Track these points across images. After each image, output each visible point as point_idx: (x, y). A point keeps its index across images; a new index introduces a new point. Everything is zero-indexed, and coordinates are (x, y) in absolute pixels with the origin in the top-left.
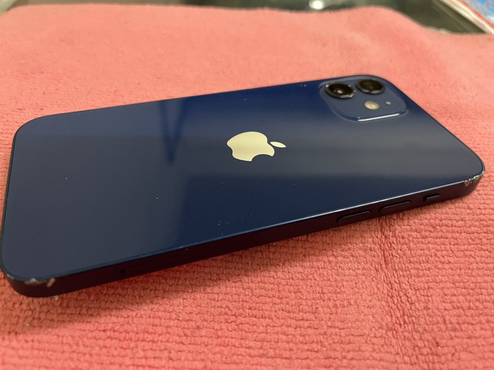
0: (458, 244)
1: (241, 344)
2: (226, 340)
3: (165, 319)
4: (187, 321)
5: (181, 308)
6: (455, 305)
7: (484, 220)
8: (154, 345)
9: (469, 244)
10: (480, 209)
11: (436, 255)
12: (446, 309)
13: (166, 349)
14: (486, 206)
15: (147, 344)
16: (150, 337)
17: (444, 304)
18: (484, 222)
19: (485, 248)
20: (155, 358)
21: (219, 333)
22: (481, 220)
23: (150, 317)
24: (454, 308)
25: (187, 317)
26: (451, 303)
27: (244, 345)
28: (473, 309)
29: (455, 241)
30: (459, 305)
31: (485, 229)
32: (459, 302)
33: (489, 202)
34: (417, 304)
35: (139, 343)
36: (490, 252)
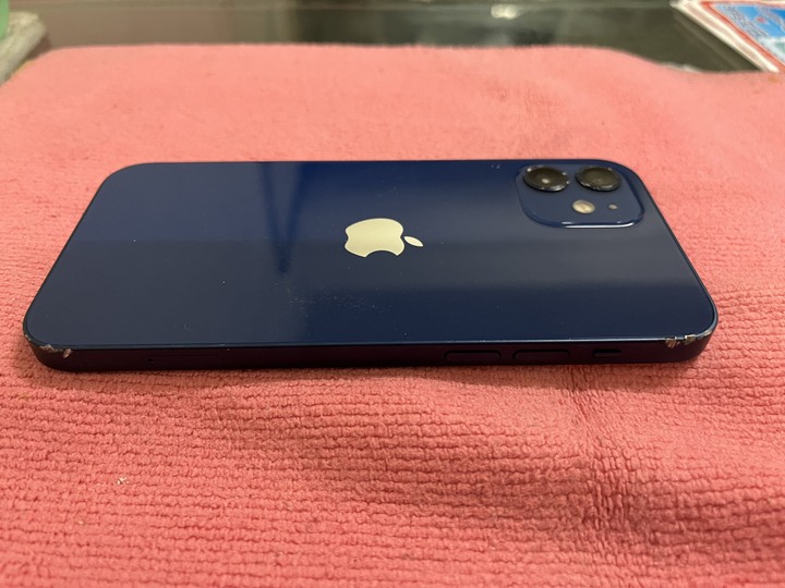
0: (684, 403)
1: (375, 542)
2: (355, 536)
3: (269, 510)
4: (300, 511)
5: (291, 493)
6: (695, 474)
7: (727, 367)
8: (256, 545)
9: (701, 403)
10: (721, 349)
11: (656, 414)
12: (681, 481)
13: (271, 551)
14: (730, 345)
15: (245, 544)
16: (250, 535)
17: (679, 472)
18: (726, 370)
19: (725, 409)
20: (257, 563)
21: (345, 527)
22: (723, 367)
23: (248, 507)
24: (694, 478)
25: (300, 506)
26: (689, 469)
27: (380, 543)
28: (722, 478)
29: (681, 399)
30: (701, 473)
31: (727, 381)
32: (701, 468)
33: (735, 338)
34: (639, 472)
35: (234, 543)
36: (733, 415)
